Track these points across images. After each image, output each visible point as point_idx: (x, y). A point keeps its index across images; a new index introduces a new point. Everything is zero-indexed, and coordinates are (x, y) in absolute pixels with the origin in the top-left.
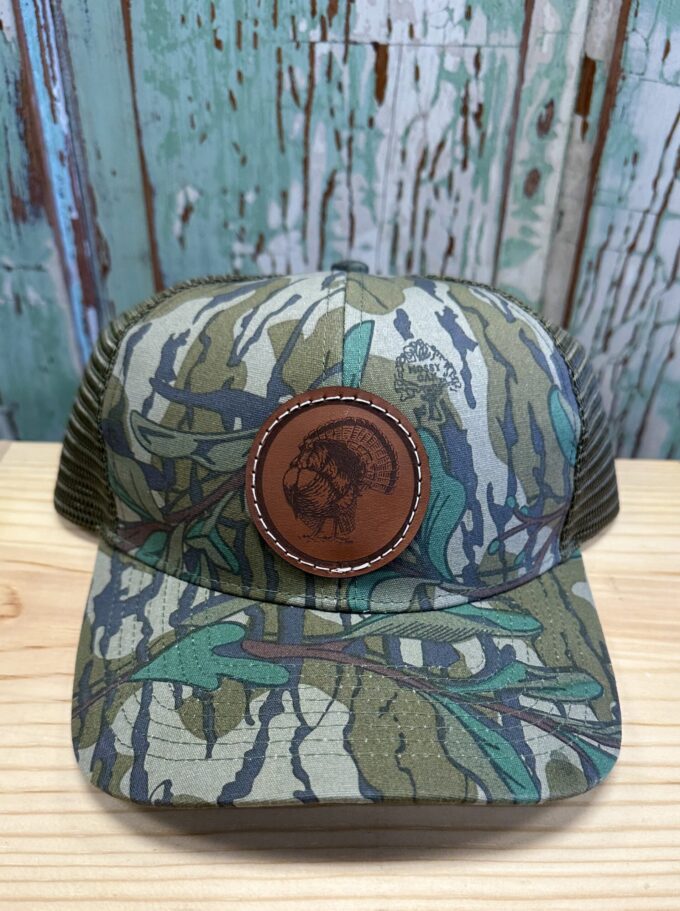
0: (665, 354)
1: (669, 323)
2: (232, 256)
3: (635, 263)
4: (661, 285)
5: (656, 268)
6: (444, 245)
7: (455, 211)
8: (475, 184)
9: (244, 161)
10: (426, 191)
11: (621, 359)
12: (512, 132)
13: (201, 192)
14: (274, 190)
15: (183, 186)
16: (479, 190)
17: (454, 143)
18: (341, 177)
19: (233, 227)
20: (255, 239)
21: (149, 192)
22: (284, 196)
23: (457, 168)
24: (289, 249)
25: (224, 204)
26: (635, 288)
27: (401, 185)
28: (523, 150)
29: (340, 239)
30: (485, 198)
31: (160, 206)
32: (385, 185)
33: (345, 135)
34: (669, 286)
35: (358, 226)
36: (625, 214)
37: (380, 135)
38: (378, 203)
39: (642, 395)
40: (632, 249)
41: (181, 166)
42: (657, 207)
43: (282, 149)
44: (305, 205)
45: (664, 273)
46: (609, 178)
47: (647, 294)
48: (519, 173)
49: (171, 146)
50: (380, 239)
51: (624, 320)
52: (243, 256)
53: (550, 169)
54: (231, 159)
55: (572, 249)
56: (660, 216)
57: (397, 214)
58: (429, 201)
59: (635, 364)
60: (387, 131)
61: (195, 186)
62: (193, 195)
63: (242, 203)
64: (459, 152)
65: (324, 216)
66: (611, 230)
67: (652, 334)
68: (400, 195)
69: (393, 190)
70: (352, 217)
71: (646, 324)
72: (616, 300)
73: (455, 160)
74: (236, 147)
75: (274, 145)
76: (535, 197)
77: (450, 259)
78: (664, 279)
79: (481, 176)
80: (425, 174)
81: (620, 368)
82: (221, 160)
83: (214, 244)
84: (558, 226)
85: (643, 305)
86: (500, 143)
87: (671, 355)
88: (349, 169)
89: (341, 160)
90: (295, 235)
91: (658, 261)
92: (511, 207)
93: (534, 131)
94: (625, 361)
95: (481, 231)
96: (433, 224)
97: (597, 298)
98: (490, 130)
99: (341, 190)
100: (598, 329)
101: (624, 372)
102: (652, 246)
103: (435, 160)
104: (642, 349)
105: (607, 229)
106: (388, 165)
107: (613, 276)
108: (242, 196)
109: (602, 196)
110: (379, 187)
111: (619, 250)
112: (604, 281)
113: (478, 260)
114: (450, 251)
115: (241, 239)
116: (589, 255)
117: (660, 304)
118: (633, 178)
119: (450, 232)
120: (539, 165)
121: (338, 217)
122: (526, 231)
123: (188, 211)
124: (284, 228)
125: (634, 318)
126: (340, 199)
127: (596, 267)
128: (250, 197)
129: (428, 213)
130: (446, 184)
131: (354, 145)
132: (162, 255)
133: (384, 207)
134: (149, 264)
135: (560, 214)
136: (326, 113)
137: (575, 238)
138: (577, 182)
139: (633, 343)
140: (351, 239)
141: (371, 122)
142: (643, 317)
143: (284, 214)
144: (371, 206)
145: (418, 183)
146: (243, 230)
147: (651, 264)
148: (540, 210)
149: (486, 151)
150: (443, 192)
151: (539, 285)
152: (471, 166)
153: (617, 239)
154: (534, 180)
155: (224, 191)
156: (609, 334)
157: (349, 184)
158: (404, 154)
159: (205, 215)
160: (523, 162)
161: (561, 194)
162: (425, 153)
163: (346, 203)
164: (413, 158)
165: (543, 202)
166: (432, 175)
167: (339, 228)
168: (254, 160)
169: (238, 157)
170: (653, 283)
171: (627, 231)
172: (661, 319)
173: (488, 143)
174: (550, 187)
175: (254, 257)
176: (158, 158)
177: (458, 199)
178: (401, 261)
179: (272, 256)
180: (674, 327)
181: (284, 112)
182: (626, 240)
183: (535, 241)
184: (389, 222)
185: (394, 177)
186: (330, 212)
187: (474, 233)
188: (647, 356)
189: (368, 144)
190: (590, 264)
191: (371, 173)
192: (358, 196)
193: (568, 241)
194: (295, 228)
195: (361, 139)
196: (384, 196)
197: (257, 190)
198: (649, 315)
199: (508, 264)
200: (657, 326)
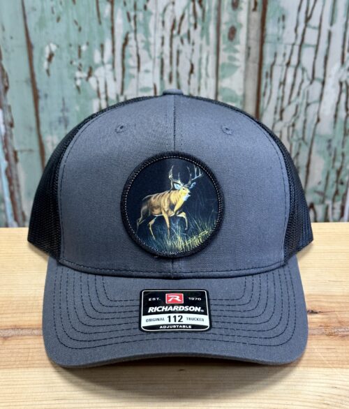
0: (315, 120)
1: (315, 102)
2: (75, 79)
3: (291, 71)
4: (307, 83)
5: (303, 73)
6: (188, 68)
7: (193, 50)
8: (202, 36)
9: (80, 29)
10: (176, 41)
11: (291, 124)
12: (219, 9)
13: (58, 46)
14: (96, 43)
15: (48, 44)
16: (204, 38)
17: (189, 16)
18: (131, 35)
19: (75, 63)
20: (87, 70)
21: (30, 47)
22: (102, 46)
23: (192, 29)
24: (106, 74)
25: (70, 52)
26: (293, 85)
27: (163, 38)
28: (225, 17)
29: (133, 67)
30: (208, 43)
31: (36, 53)
32: (155, 39)
33: (132, 14)
34: (311, 83)
35: (142, 60)
36: (283, 46)
37: (151, 14)
38: (152, 48)
39: (306, 144)
40: (288, 64)
41: (47, 33)
42: (299, 42)
43: (100, 23)
44: (113, 51)
45: (307, 75)
46: (271, 29)
47: (300, 88)
48: (225, 29)
49: (42, 23)
50: (154, 67)
51: (289, 103)
52: (81, 78)
53: (241, 26)
54: (74, 28)
55: (256, 66)
56: (301, 46)
57: (162, 53)
58: (178, 46)
59: (299, 125)
60: (154, 11)
61: (54, 43)
62: (54, 48)
63: (80, 51)
64: (192, 20)
65: (123, 56)
66: (275, 55)
67: (306, 109)
68: (163, 44)
69: (159, 41)
70: (138, 56)
71: (302, 104)
72: (283, 92)
73: (190, 24)
74: (76, 23)
75: (96, 21)
76: (234, 40)
77: (192, 75)
78: (308, 79)
79: (205, 32)
80: (175, 32)
81: (291, 129)
82: (68, 30)
83: (65, 72)
84: (248, 55)
85: (299, 94)
86: (213, 14)
87: (318, 120)
88: (135, 31)
89: (131, 26)
90: (109, 67)
91: (303, 70)
92: (222, 46)
93: (230, 8)
94: (293, 125)
95: (207, 59)
96: (182, 57)
97: (273, 92)
98: (207, 8)
99: (132, 42)
100: (276, 108)
101: (293, 131)
102: (299, 62)
103: (180, 25)
104: (302, 118)
105: (273, 55)
106: (155, 29)
107: (280, 79)
108: (80, 47)
109: (269, 38)
110: (151, 40)
111: (281, 65)
112: (276, 83)
113: (207, 75)
114: (192, 71)
115: (80, 70)
116: (266, 69)
117: (308, 93)
118: (284, 28)
119: (191, 61)
120: (235, 24)
121: (131, 56)
122: (231, 58)
123: (51, 56)
124: (103, 63)
125: (295, 100)
126: (131, 46)
127: (270, 75)
128: (84, 48)
129: (178, 52)
130: (187, 36)
131: (137, 19)
132: (37, 79)
133: (155, 50)
134: (30, 84)
135: (249, 48)
136: (122, 4)
137: (257, 61)
138: (255, 32)
139: (296, 115)
140: (139, 67)
141: (145, 7)
142: (300, 100)
143: (102, 56)
144: (148, 50)
145: (172, 37)
146: (81, 65)
147: (299, 71)
148: (237, 47)
149: (206, 20)
150: (185, 41)
151: (242, 86)
152: (199, 27)
153: (280, 60)
154: (233, 32)
155: (70, 45)
156: (282, 111)
157: (136, 39)
158: (163, 23)
159: (61, 58)
160: (226, 23)
161: (248, 38)
162: (174, 21)
163: (135, 49)
164: (168, 25)
165: (239, 43)
166: (179, 32)
167: (132, 62)
168: (85, 29)
169: (77, 28)
170: (303, 81)
171: (284, 55)
172: (310, 101)
173: (206, 14)
174: (242, 35)
175: (87, 79)
176: (35, 30)
177: (193, 44)
178: (166, 78)
179: (96, 77)
180: (317, 105)
181: (100, 5)
182: (284, 60)
183: (237, 63)
184: (158, 57)
185: (159, 34)
186: (127, 54)
187: (204, 61)
188: (305, 122)
189: (144, 19)
190: (267, 74)
191: (147, 33)
192: (141, 45)
193: (254, 62)
194: (109, 63)
195: (140, 16)
196: (155, 44)
197: (88, 44)
198: (303, 99)
199: (224, 77)
200: (308, 105)
